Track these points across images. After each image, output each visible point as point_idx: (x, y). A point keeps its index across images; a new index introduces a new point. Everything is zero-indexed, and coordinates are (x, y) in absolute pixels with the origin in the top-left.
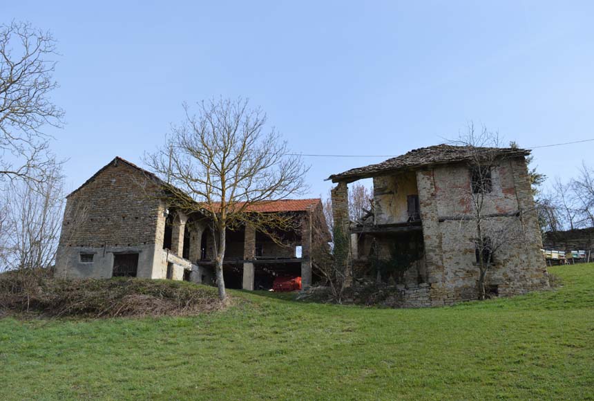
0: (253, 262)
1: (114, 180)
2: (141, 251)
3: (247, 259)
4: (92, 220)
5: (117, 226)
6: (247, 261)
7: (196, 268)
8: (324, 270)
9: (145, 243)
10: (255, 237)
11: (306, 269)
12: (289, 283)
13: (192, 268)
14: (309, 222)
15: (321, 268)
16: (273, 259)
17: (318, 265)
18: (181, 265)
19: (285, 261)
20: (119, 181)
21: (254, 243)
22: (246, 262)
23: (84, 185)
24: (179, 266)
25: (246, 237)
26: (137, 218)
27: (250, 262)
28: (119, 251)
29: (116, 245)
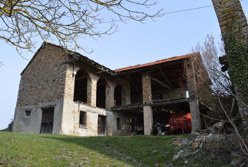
0: (150, 105)
1: (43, 57)
2: (55, 105)
3: (145, 103)
4: (31, 86)
5: (43, 89)
6: (146, 104)
7: (111, 113)
8: (209, 106)
9: (58, 98)
10: (150, 85)
11: (194, 106)
12: (181, 119)
13: (107, 113)
14: (192, 68)
15: (207, 104)
16: (165, 101)
17: (204, 102)
18: (94, 112)
19: (175, 102)
20: (45, 57)
21: (150, 91)
22: (145, 106)
23: (28, 65)
24: (93, 114)
25: (144, 87)
26: (54, 81)
27: (147, 105)
28: (44, 106)
29: (43, 102)
